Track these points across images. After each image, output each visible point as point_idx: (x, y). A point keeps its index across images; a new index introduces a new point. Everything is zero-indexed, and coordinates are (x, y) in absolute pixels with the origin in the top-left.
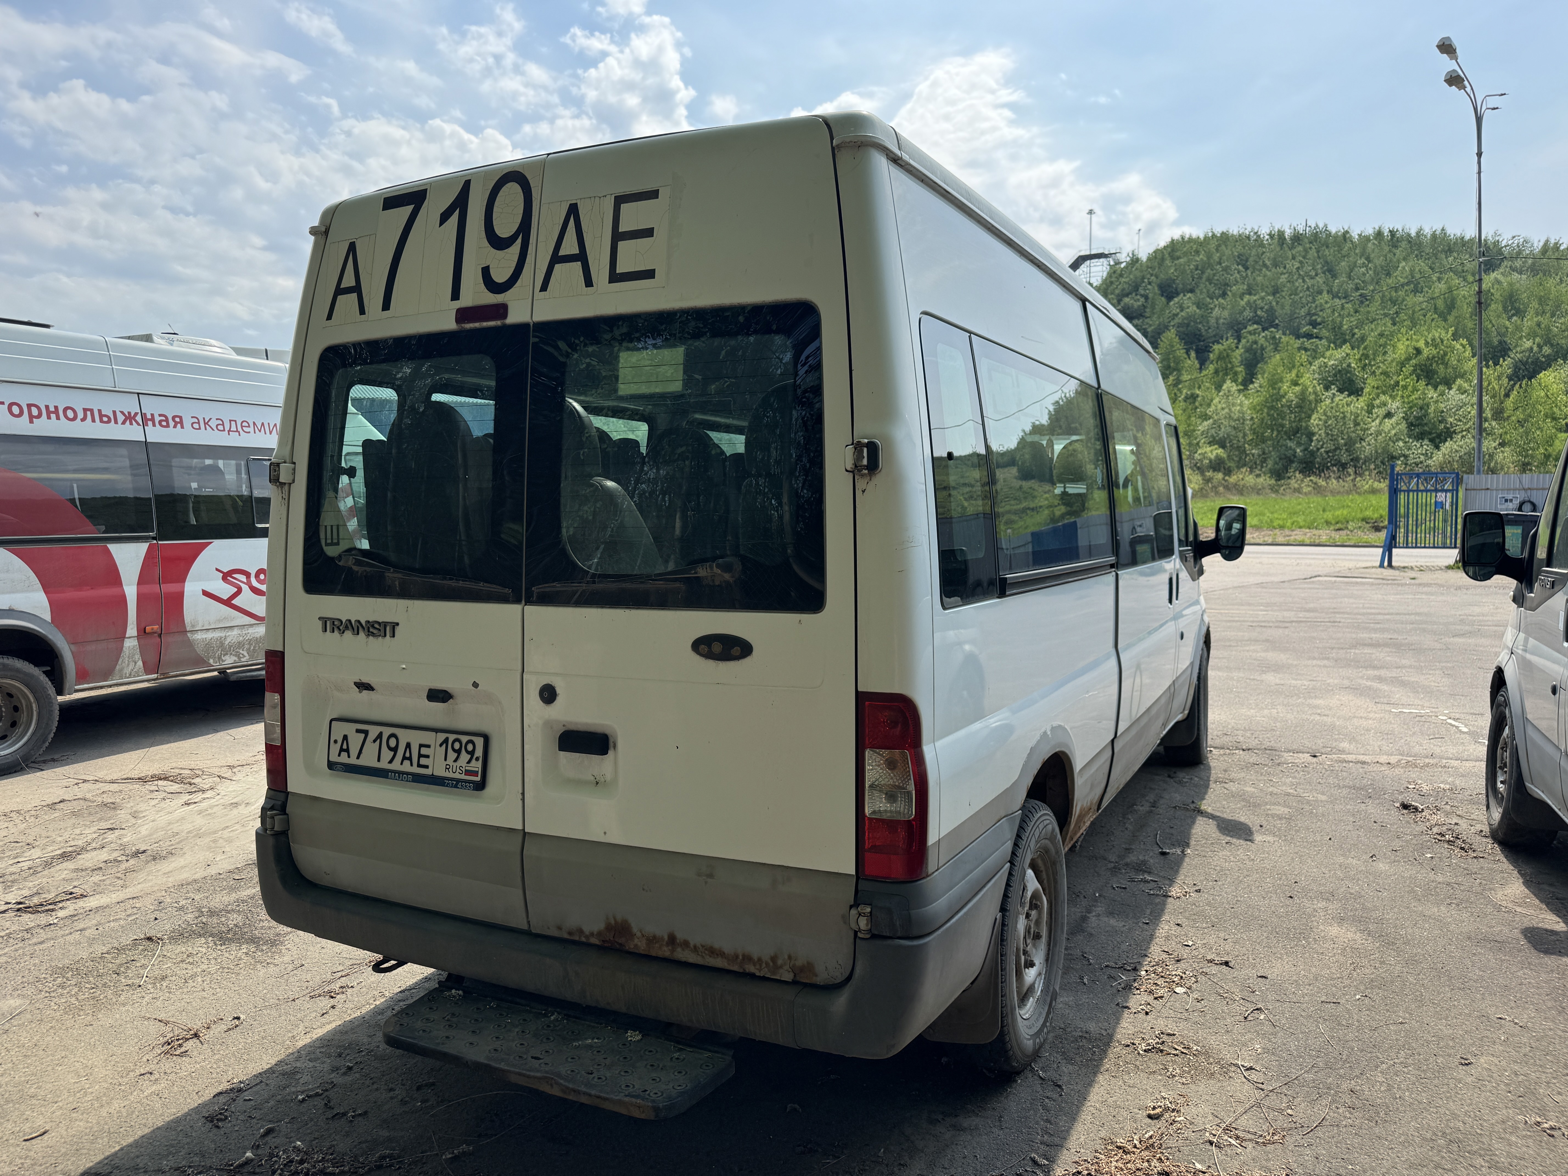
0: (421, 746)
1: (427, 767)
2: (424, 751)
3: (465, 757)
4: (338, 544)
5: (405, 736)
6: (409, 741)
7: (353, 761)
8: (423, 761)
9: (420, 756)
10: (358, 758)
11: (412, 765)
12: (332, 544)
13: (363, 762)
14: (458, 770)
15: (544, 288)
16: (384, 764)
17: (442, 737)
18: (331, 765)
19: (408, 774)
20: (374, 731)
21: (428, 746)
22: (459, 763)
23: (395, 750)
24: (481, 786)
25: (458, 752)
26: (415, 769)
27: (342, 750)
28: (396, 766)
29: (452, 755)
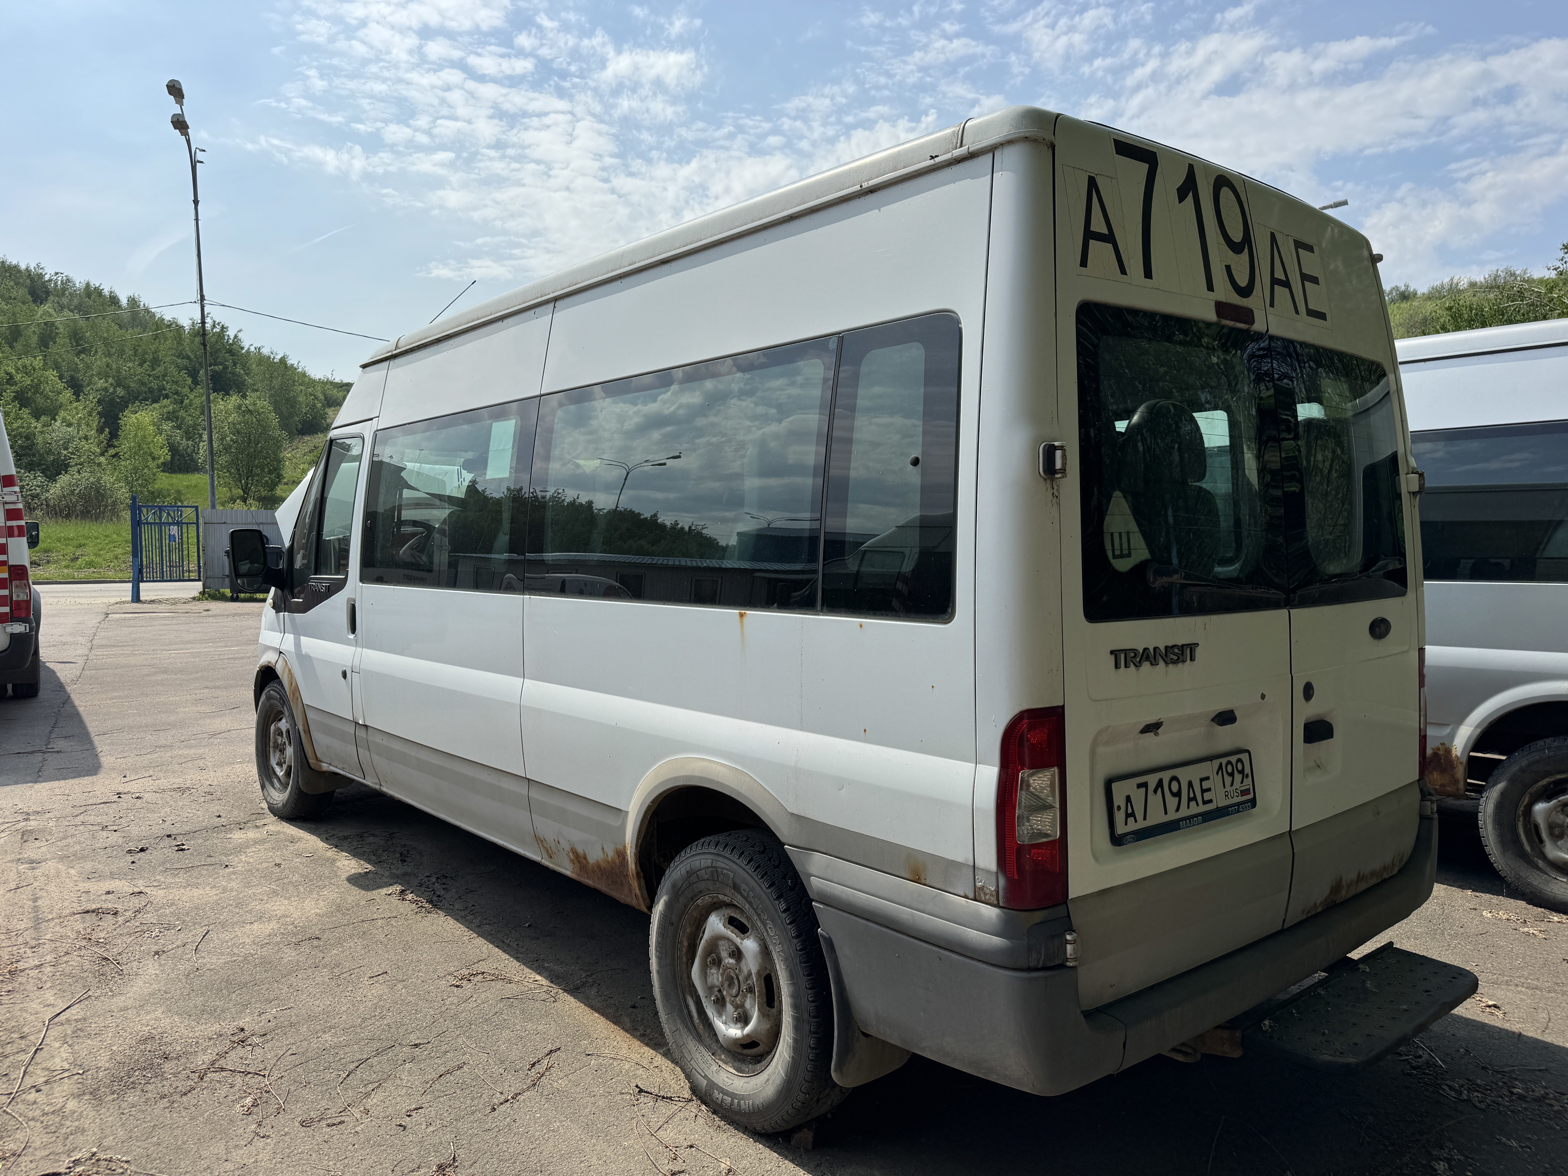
0: (1202, 780)
1: (1210, 801)
2: (1206, 784)
3: (1238, 777)
4: (1129, 555)
5: (1185, 775)
6: (1189, 779)
7: (1141, 824)
8: (1207, 796)
9: (1203, 791)
10: (1145, 819)
11: (1198, 805)
12: (1121, 556)
13: (1153, 819)
14: (1236, 794)
15: (1272, 305)
16: (1172, 816)
17: (1216, 763)
18: (1117, 840)
19: (1196, 816)
20: (1152, 780)
21: (1208, 778)
22: (1234, 787)
23: (1178, 794)
24: (1253, 803)
25: (1232, 775)
26: (1203, 808)
27: (1128, 816)
28: (1184, 812)
29: (1228, 780)
